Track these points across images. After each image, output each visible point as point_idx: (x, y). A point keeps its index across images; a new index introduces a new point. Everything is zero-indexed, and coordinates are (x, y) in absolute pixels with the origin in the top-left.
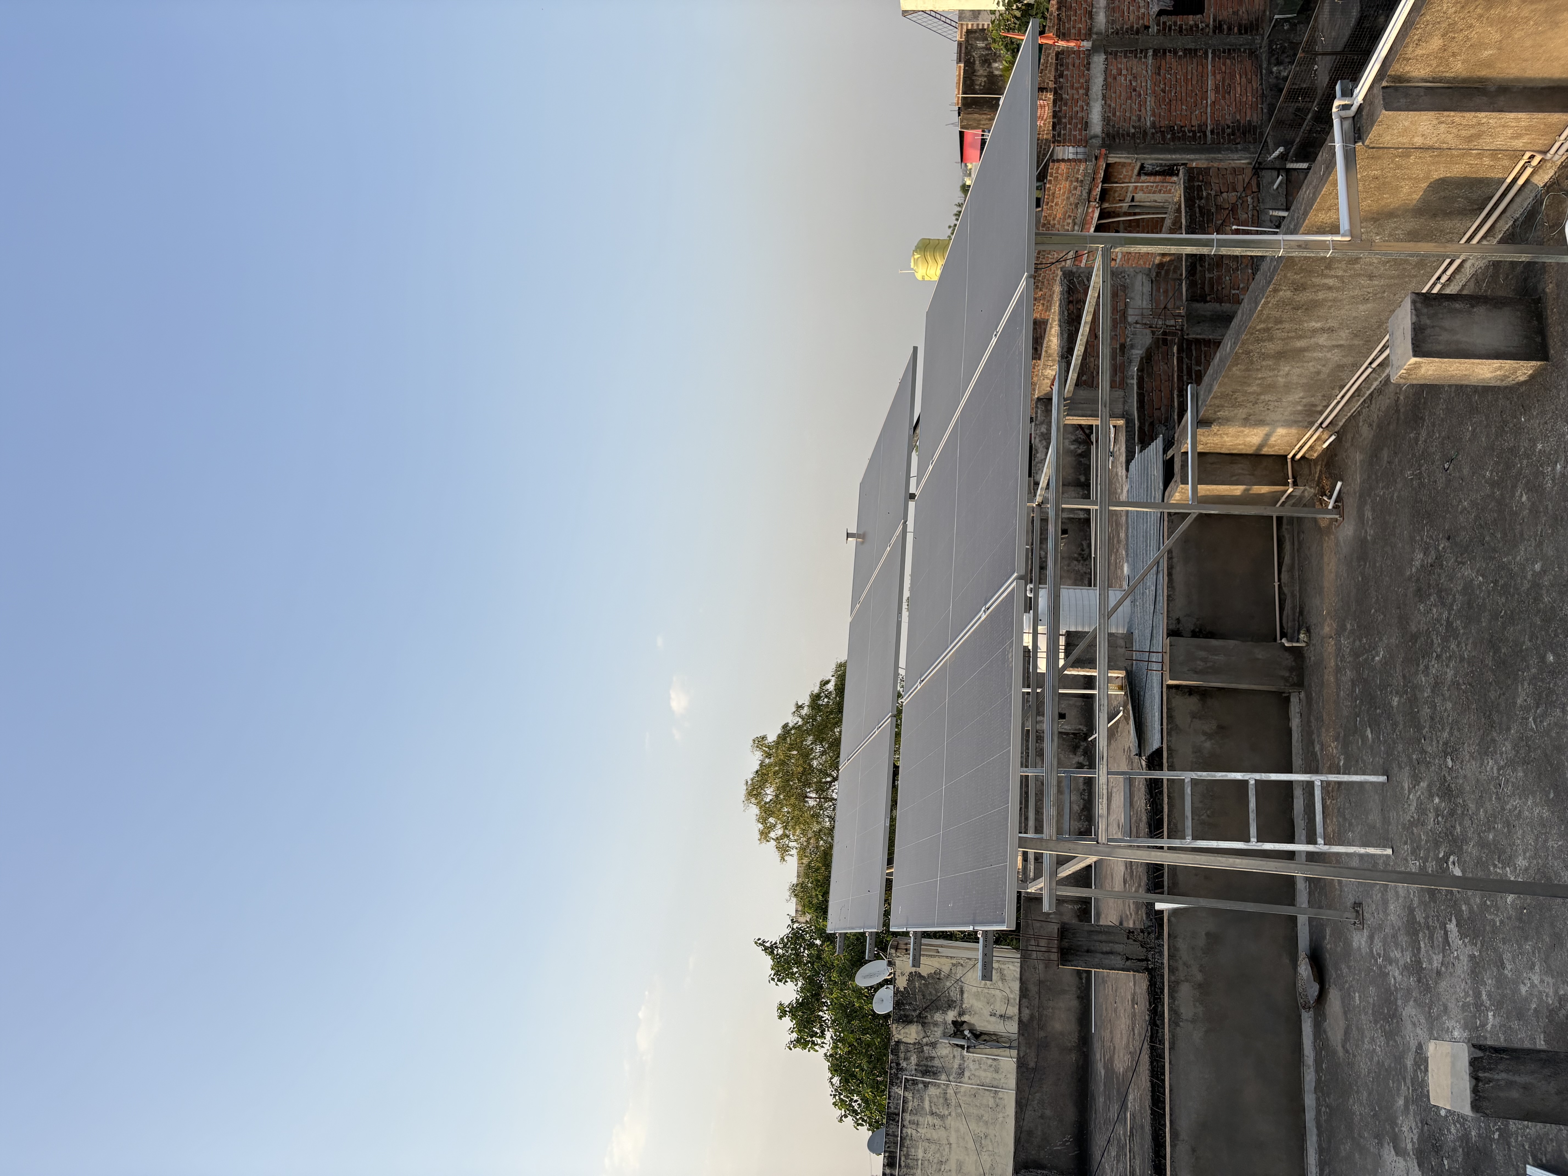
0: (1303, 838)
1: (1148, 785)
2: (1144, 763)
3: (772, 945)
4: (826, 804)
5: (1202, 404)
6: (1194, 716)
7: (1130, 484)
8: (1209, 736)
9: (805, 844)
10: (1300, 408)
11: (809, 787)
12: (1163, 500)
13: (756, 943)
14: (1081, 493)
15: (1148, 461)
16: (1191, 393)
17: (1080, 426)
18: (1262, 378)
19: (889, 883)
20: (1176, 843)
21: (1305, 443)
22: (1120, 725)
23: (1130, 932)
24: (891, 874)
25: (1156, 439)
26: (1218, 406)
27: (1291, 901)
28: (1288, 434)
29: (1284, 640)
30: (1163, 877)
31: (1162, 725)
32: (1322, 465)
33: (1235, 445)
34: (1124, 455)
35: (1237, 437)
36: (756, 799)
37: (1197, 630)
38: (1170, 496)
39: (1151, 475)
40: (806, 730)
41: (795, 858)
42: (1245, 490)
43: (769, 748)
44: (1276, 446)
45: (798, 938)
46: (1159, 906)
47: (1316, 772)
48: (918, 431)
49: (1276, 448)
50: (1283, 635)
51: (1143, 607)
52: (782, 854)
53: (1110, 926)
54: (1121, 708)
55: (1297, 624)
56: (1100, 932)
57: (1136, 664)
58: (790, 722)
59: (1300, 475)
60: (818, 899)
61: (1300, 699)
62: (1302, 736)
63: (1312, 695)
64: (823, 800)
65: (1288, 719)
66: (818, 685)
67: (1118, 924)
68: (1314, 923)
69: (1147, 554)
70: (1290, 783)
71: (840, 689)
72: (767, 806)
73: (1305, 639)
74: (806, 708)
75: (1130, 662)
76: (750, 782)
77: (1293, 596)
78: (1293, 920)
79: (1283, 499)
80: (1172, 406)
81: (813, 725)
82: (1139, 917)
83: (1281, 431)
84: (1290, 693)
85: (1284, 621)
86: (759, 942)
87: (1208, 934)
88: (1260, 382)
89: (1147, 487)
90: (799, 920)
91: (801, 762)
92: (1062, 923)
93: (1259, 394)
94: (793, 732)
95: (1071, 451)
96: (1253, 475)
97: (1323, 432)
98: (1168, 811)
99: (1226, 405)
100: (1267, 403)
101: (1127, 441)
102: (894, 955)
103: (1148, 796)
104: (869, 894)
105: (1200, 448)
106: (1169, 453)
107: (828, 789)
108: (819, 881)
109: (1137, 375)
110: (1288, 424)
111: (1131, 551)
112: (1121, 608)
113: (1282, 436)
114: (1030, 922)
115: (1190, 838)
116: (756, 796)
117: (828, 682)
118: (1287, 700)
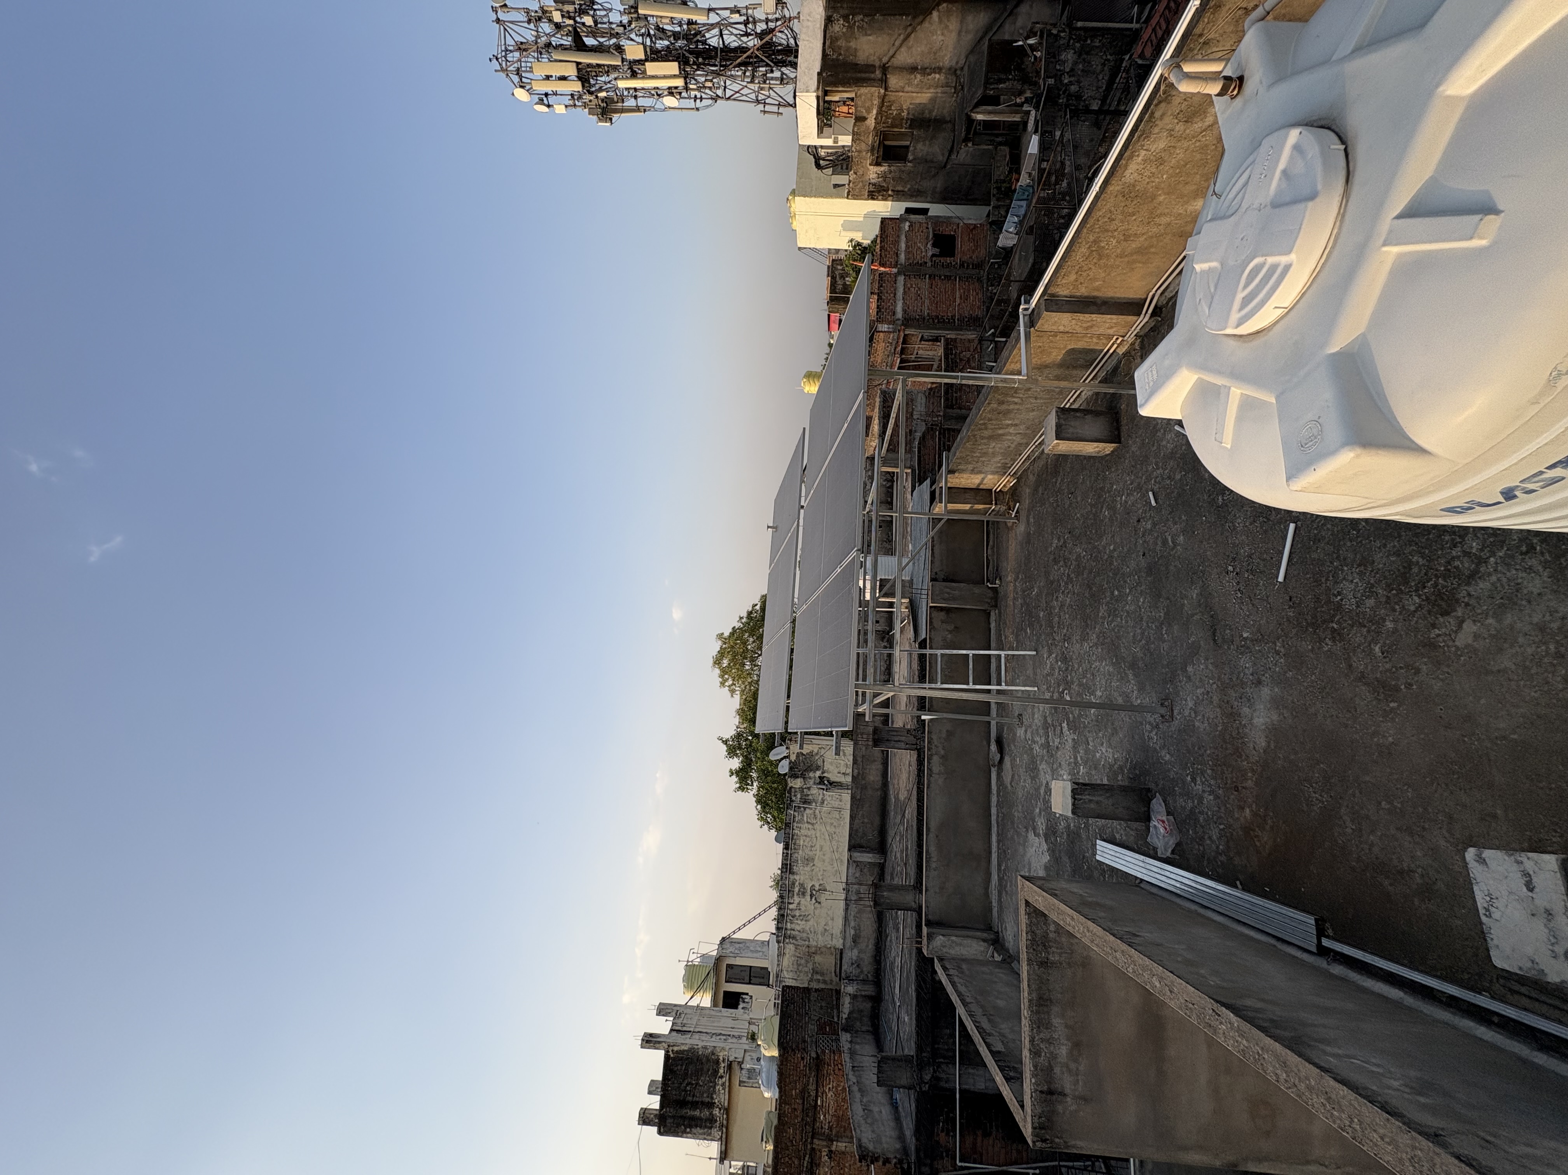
0: (995, 683)
1: (919, 657)
2: (917, 646)
3: (726, 740)
4: (755, 668)
5: (950, 462)
6: (943, 622)
7: (913, 503)
8: (950, 632)
9: (744, 688)
10: (999, 465)
11: (747, 659)
12: (930, 511)
13: (718, 739)
14: (889, 507)
15: (922, 491)
16: (945, 456)
17: (889, 472)
18: (981, 449)
19: (788, 708)
20: (933, 686)
21: (1001, 483)
22: (906, 627)
23: (908, 730)
24: (789, 703)
25: (927, 480)
26: (958, 463)
27: (988, 714)
28: (993, 479)
29: (988, 584)
30: (926, 703)
31: (927, 626)
32: (1009, 494)
33: (967, 484)
34: (910, 488)
35: (968, 479)
36: (718, 666)
37: (945, 578)
38: (933, 509)
39: (924, 498)
40: (744, 630)
41: (739, 696)
42: (971, 507)
43: (725, 639)
44: (987, 484)
45: (740, 736)
46: (923, 717)
47: (1002, 650)
48: (805, 472)
50: (988, 581)
51: (919, 567)
52: (732, 694)
53: (899, 728)
54: (907, 618)
55: (995, 575)
56: (894, 731)
57: (915, 596)
58: (736, 626)
59: (999, 499)
60: (751, 716)
61: (995, 614)
62: (996, 631)
63: (1001, 611)
64: (753, 666)
65: (989, 624)
66: (751, 606)
67: (902, 727)
68: (999, 725)
69: (921, 539)
70: (989, 655)
71: (763, 609)
72: (724, 669)
73: (999, 583)
74: (744, 619)
75: (912, 594)
76: (715, 657)
77: (994, 561)
78: (989, 723)
79: (990, 512)
80: (935, 463)
81: (748, 627)
82: (914, 723)
83: (990, 477)
84: (990, 610)
85: (989, 574)
86: (720, 738)
87: (947, 731)
88: (980, 451)
89: (922, 504)
90: (741, 727)
91: (742, 646)
92: (875, 726)
93: (979, 457)
94: (738, 631)
95: (884, 486)
96: (975, 499)
97: (1010, 478)
98: (929, 670)
99: (963, 463)
100: (983, 462)
101: (912, 481)
102: (790, 744)
103: (919, 662)
104: (777, 713)
105: (949, 485)
106: (933, 487)
107: (756, 660)
108: (751, 707)
109: (918, 446)
110: (993, 473)
111: (913, 538)
112: (908, 567)
113: (990, 479)
114: (859, 726)
115: (940, 683)
116: (718, 664)
117: (756, 605)
118: (989, 613)
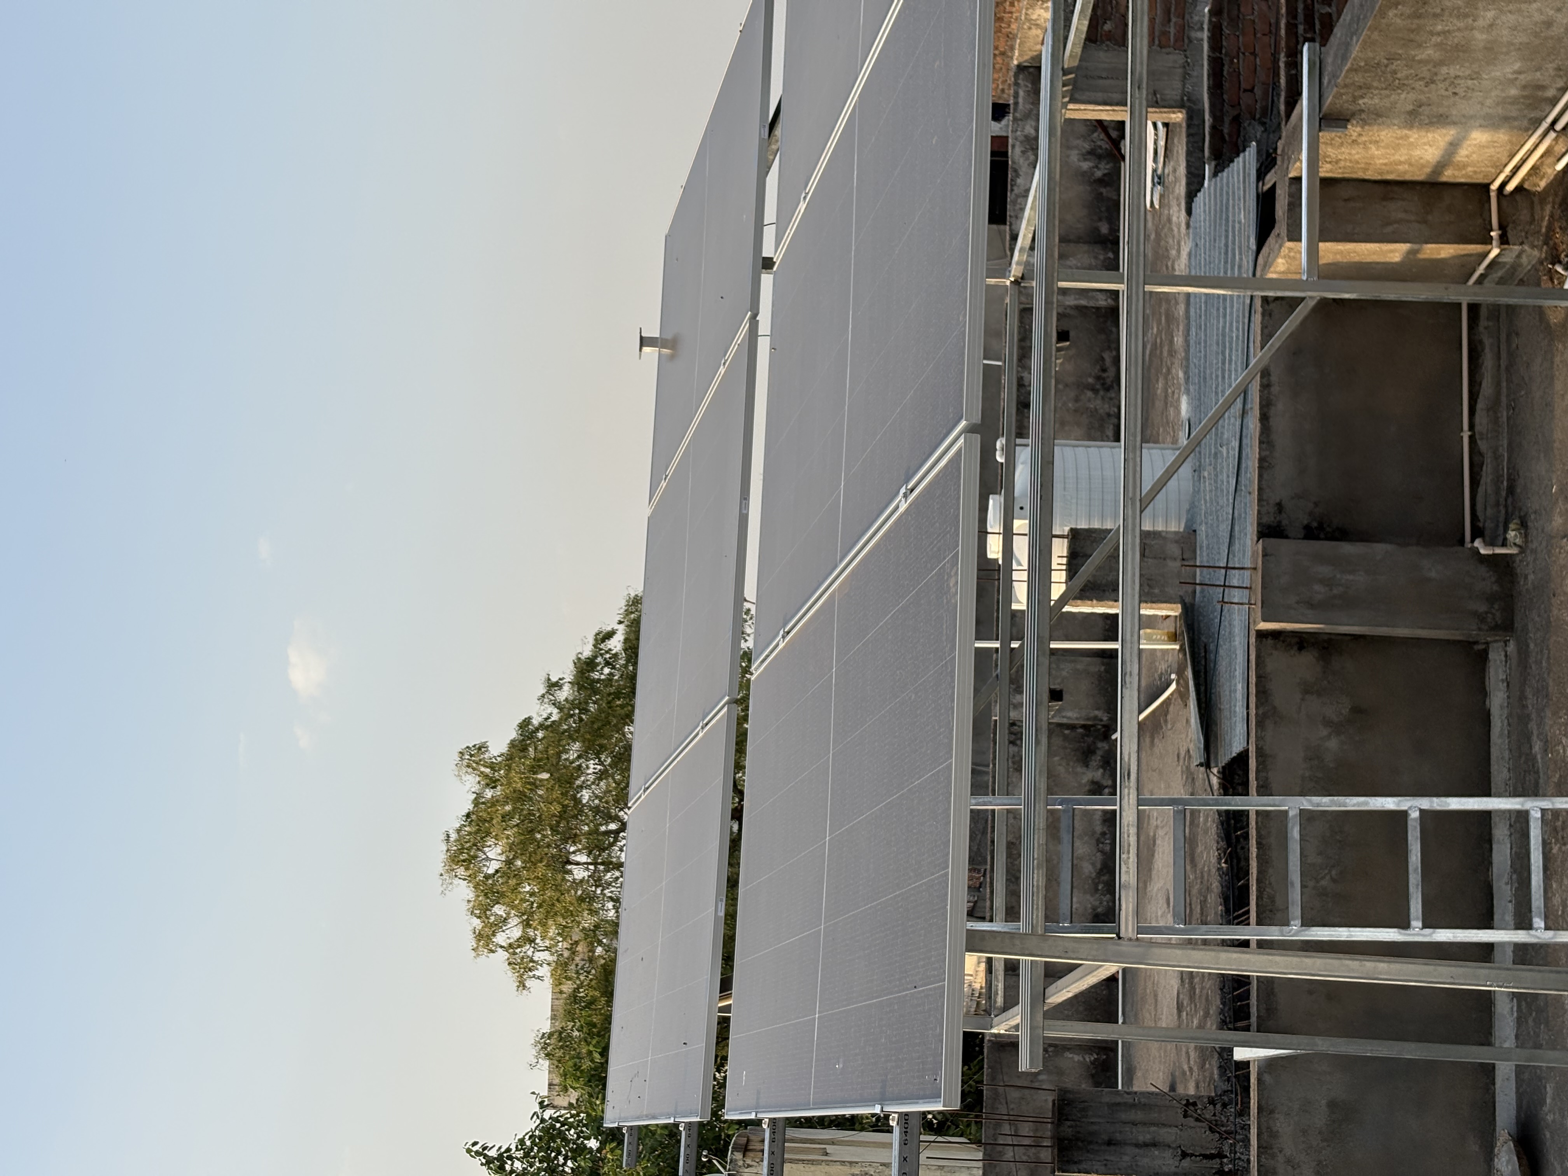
0: (1509, 918)
1: (1222, 823)
2: (1215, 781)
3: (501, 1155)
4: (609, 875)
5: (1329, 82)
6: (1307, 690)
7: (1194, 239)
8: (1336, 728)
9: (566, 954)
10: (1513, 92)
11: (574, 843)
12: (1254, 275)
13: (469, 1151)
14: (1101, 257)
15: (1228, 193)
16: (1309, 60)
17: (1100, 122)
18: (1444, 32)
19: (724, 1025)
20: (1273, 933)
21: (1523, 161)
22: (1171, 709)
23: (1188, 1104)
24: (727, 1009)
25: (1244, 150)
26: (1360, 87)
27: (1485, 1037)
28: (1492, 143)
29: (1478, 543)
30: (1248, 997)
31: (1248, 708)
32: (1554, 203)
33: (1391, 163)
34: (1183, 182)
35: (1396, 147)
36: (467, 869)
37: (1315, 524)
38: (1267, 265)
39: (1234, 221)
40: (565, 731)
41: (548, 982)
42: (1410, 252)
43: (492, 769)
44: (1468, 165)
45: (553, 1139)
46: (1240, 1054)
47: (1534, 792)
48: (778, 132)
49: (1470, 169)
50: (1477, 533)
51: (1216, 482)
52: (521, 976)
53: (1152, 1093)
54: (1173, 676)
55: (1503, 511)
56: (1133, 1106)
57: (1202, 591)
58: (534, 715)
59: (1514, 222)
60: (592, 1061)
61: (1506, 656)
62: (1509, 725)
63: (1528, 646)
64: (602, 868)
65: (1483, 692)
66: (591, 641)
67: (1166, 1090)
68: (1526, 1076)
69: (1223, 377)
70: (1486, 816)
71: (632, 647)
72: (490, 882)
73: (1518, 541)
74: (566, 688)
75: (1190, 588)
76: (454, 836)
77: (1497, 457)
78: (1489, 1071)
79: (1481, 270)
80: (1276, 85)
81: (581, 720)
82: (1207, 1074)
83: (1479, 137)
84: (1487, 643)
85: (1479, 507)
86: (475, 1148)
87: (1332, 1105)
88: (1439, 39)
89: (1226, 245)
90: (556, 1103)
91: (557, 794)
92: (1060, 1090)
93: (1441, 63)
94: (540, 735)
95: (1084, 174)
96: (1425, 222)
97: (1556, 139)
98: (1259, 872)
99: (1375, 84)
100: (1453, 81)
101: (1189, 154)
102: (741, 1163)
103: (1223, 844)
104: (685, 1049)
105: (1326, 171)
106: (1268, 177)
107: (612, 845)
108: (594, 1025)
109: (1210, 21)
110: (1492, 123)
111: (1193, 371)
112: (1172, 483)
113: (1481, 147)
114: (1001, 1090)
115: (1298, 922)
116: (468, 863)
117: (610, 635)
118: (1482, 658)
